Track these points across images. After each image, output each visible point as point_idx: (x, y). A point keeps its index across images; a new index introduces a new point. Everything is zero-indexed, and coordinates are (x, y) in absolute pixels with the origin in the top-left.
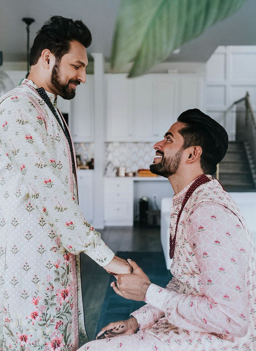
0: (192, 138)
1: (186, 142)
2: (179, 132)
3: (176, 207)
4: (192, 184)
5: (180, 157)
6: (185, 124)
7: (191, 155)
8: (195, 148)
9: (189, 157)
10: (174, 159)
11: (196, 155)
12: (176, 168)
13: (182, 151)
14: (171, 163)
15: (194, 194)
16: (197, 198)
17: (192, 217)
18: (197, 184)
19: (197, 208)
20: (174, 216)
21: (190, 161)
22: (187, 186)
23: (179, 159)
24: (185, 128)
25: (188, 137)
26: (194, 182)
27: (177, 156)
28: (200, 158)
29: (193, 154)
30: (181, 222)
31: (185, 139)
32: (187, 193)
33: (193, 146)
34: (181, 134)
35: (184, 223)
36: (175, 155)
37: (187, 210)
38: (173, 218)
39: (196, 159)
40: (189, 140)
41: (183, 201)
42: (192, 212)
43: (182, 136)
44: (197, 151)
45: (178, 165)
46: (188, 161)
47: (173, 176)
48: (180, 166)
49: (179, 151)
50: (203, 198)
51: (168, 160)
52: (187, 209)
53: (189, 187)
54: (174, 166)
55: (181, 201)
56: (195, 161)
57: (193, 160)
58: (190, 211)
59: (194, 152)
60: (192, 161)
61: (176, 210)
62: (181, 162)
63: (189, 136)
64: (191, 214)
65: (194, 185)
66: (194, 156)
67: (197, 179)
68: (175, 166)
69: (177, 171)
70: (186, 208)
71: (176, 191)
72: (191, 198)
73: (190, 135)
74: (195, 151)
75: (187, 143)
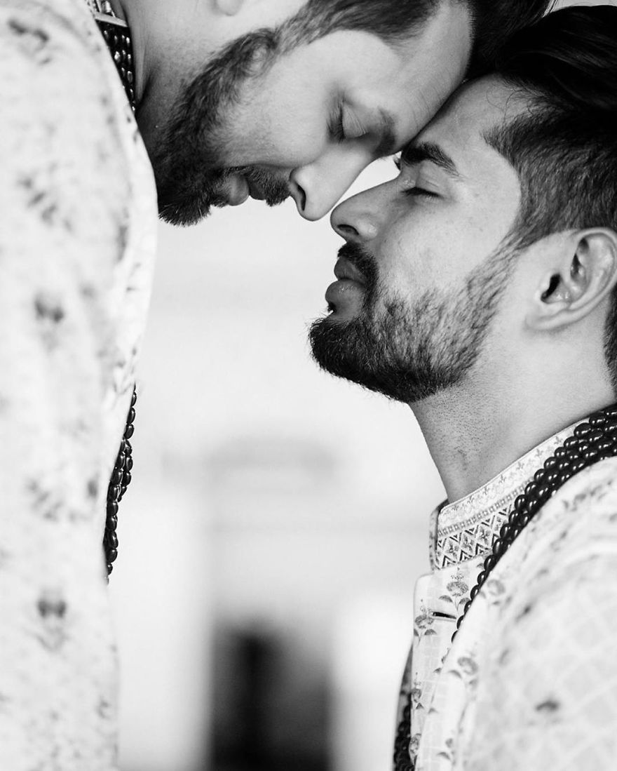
0: (572, 176)
1: (532, 201)
2: (494, 141)
3: (448, 574)
4: (559, 450)
5: (489, 294)
6: (536, 93)
7: (555, 281)
8: (584, 243)
9: (546, 296)
10: (451, 307)
11: (586, 283)
12: (467, 356)
13: (507, 260)
14: (434, 327)
15: (554, 507)
16: (564, 535)
17: (520, 637)
18: (588, 451)
19: (556, 586)
20: (432, 627)
21: (551, 317)
22: (524, 460)
23: (488, 306)
24: (531, 119)
25: (549, 169)
26: (569, 440)
27: (476, 290)
28: (607, 298)
29: (567, 277)
30: (462, 661)
31: (528, 181)
32: (520, 497)
33: (571, 226)
34: (503, 152)
35: (474, 668)
36: (464, 285)
37: (503, 597)
38: (424, 638)
39: (586, 309)
40: (553, 191)
41: (494, 545)
42: (527, 610)
43: (513, 162)
44: (591, 261)
45: (476, 340)
46: (542, 319)
47: (441, 396)
48: (491, 348)
49: (492, 261)
50: (598, 538)
51: (418, 313)
52: (501, 589)
53: (535, 462)
54: (453, 343)
55: (482, 543)
56: (583, 317)
57: (567, 310)
58: (520, 601)
59: (576, 262)
60: (565, 318)
61: (449, 594)
62: (497, 325)
63: (552, 165)
64: (518, 619)
65: (566, 458)
66: (575, 288)
67: (587, 421)
68: (459, 346)
69: (470, 373)
70: (497, 583)
71: (458, 484)
72: (533, 530)
73: (561, 158)
74: (581, 259)
75: (541, 211)
